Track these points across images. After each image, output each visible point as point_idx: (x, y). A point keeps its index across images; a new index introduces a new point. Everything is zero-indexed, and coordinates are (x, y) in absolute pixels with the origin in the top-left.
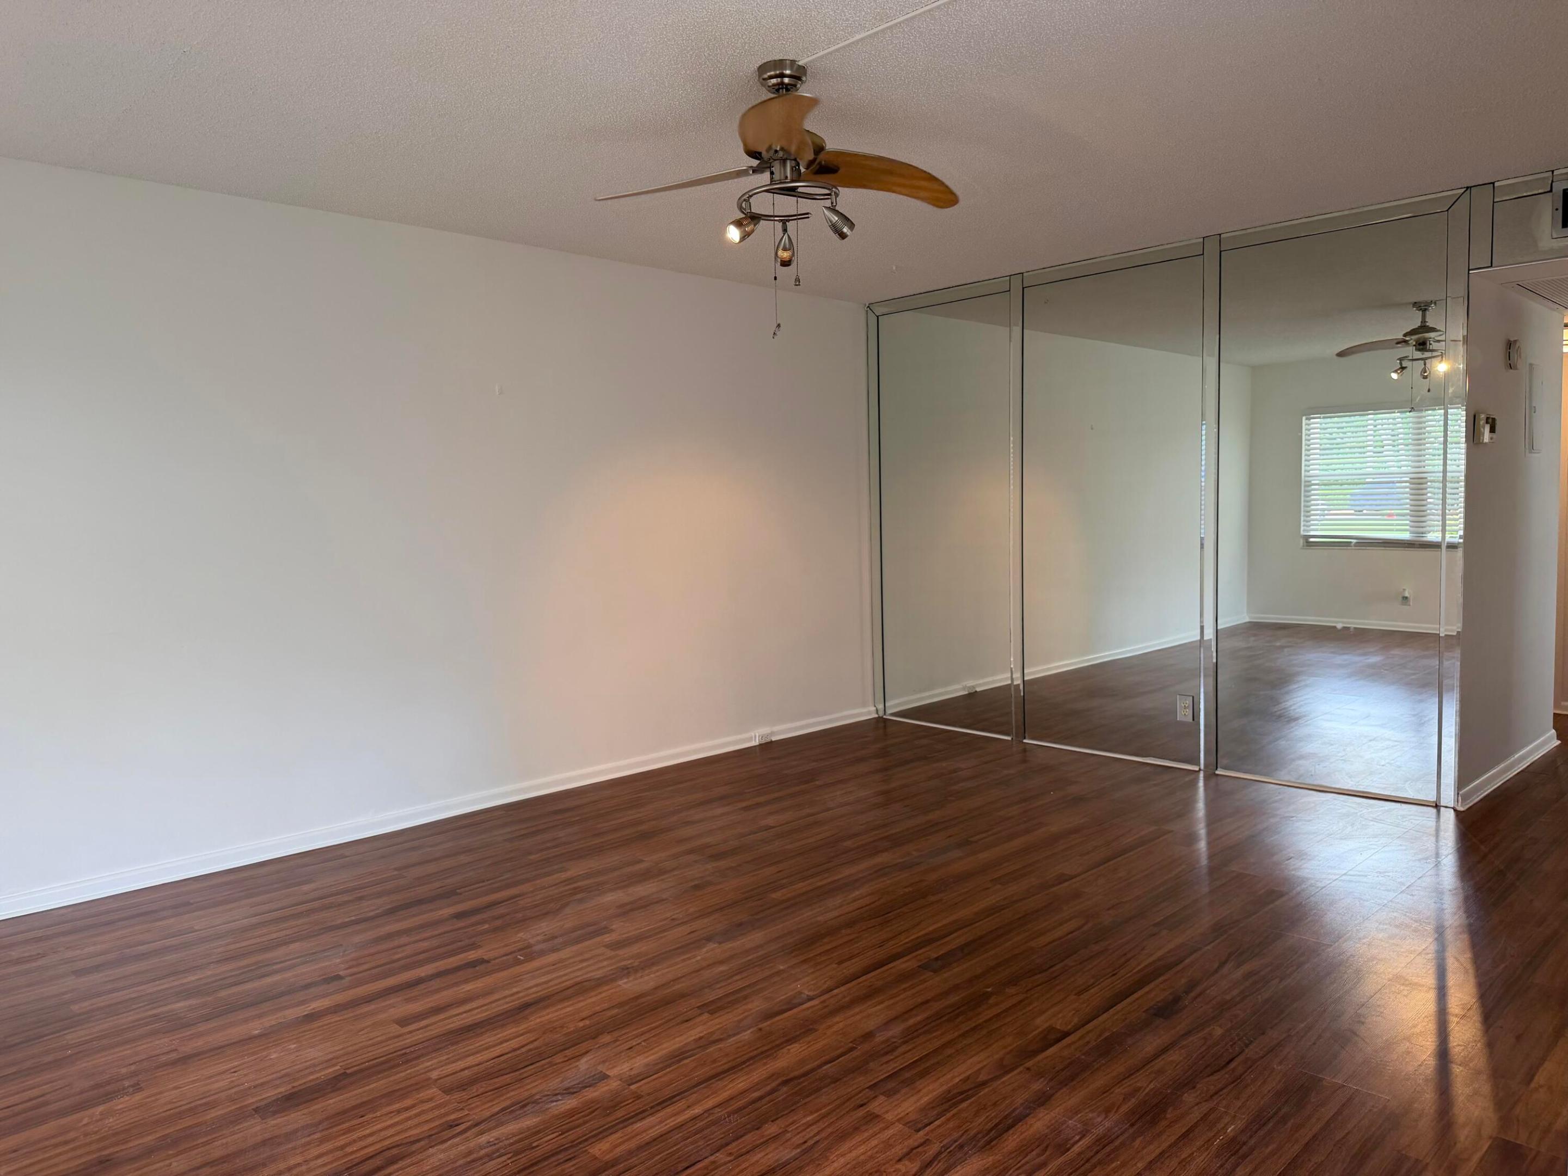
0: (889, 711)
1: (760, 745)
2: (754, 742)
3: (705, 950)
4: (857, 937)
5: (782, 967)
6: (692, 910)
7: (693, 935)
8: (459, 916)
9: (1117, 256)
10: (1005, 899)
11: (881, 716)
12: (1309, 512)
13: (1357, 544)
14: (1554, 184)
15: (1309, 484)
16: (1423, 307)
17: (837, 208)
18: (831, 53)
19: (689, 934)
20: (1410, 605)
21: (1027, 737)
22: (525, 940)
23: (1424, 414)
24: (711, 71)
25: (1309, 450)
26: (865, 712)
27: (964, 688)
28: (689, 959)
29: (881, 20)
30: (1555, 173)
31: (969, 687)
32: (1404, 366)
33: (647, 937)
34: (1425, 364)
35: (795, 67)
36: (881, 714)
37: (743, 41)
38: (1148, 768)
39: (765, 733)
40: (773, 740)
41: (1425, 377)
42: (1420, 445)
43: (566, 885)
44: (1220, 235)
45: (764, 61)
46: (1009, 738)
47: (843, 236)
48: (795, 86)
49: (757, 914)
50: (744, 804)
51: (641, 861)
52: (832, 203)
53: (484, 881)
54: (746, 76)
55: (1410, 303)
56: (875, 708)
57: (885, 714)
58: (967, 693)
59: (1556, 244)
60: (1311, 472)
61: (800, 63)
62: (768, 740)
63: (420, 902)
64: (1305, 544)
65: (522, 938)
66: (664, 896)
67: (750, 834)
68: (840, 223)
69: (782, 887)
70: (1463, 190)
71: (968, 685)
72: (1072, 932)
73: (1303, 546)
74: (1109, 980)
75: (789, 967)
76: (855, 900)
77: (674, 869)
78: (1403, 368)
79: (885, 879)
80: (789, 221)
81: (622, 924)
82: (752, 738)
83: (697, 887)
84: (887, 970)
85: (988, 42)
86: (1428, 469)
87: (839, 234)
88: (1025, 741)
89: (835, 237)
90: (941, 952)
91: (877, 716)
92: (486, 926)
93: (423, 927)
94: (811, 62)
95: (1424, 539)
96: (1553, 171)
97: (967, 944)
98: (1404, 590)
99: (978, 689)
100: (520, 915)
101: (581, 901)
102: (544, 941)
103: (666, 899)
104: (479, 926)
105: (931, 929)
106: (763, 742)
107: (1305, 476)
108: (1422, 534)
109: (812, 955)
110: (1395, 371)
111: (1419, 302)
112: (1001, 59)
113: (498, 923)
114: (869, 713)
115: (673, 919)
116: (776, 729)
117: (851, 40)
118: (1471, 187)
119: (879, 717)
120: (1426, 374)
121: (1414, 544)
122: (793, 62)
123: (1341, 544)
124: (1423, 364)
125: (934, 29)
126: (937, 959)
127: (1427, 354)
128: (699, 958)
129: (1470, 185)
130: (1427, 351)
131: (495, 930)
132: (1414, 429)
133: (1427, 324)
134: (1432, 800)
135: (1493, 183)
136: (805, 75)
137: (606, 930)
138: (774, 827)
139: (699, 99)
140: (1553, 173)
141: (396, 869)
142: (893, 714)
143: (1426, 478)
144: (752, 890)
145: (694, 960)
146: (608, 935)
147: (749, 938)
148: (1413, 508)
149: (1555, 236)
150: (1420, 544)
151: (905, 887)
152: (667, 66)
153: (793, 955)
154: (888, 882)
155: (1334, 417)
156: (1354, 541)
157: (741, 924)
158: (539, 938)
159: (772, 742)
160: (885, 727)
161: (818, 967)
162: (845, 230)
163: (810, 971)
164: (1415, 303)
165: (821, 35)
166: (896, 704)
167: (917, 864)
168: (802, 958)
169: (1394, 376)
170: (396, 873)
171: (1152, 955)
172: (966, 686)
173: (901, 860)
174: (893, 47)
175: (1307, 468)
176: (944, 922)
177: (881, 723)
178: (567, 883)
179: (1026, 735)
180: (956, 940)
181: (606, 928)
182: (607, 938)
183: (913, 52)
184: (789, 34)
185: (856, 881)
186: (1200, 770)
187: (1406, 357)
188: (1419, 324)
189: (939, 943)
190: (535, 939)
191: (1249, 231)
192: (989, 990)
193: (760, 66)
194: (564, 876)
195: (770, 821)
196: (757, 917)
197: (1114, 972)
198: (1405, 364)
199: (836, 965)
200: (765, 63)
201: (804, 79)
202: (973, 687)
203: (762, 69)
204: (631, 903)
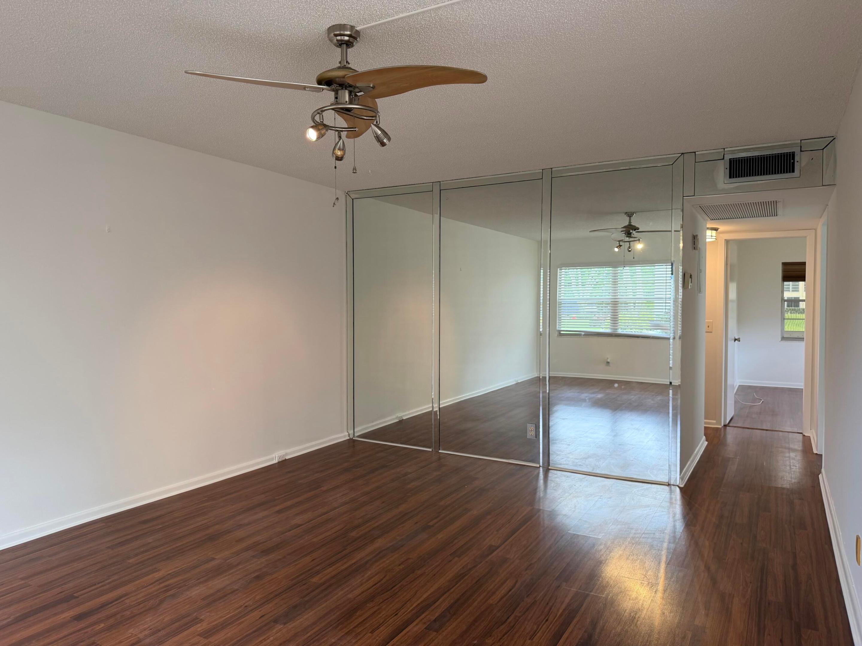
0: (356, 435)
1: (279, 462)
2: (274, 461)
3: (274, 631)
4: (379, 609)
5: (333, 640)
6: (258, 598)
7: (263, 619)
8: (79, 618)
9: (494, 176)
10: (463, 568)
11: (351, 438)
12: (560, 318)
13: (585, 335)
14: (725, 155)
15: (560, 304)
16: (630, 215)
17: (380, 125)
18: (379, 25)
19: (260, 618)
20: (610, 366)
21: (441, 449)
22: (136, 635)
23: (617, 269)
24: (295, 25)
25: (560, 286)
26: (342, 436)
27: (397, 418)
28: (265, 640)
29: (420, 6)
30: (726, 150)
31: (399, 417)
32: (621, 244)
33: (230, 624)
34: (630, 244)
35: (354, 31)
36: (351, 436)
37: (324, 7)
38: (512, 466)
39: (281, 454)
40: (287, 458)
41: (630, 251)
42: (615, 285)
43: (161, 583)
44: (552, 168)
45: (333, 24)
46: (430, 450)
47: (383, 144)
48: (352, 43)
49: (305, 596)
50: (277, 508)
51: (213, 559)
52: (377, 122)
53: (95, 585)
54: (318, 33)
55: (624, 213)
56: (348, 433)
57: (354, 437)
58: (398, 420)
59: (727, 186)
60: (561, 297)
61: (358, 29)
62: (284, 459)
63: (44, 608)
64: (559, 335)
65: (132, 634)
66: (236, 587)
67: (286, 532)
68: (382, 136)
69: (318, 573)
70: (680, 155)
71: (399, 416)
72: (510, 590)
73: (558, 336)
74: (545, 626)
75: (338, 639)
76: (370, 578)
77: (238, 564)
78: (620, 246)
79: (385, 559)
80: (342, 131)
81: (208, 614)
82: (273, 458)
83: (258, 578)
84: (406, 634)
85: (479, 32)
86: (619, 297)
87: (380, 143)
88: (440, 451)
89: (378, 145)
90: (437, 615)
91: (349, 438)
92: (102, 625)
93: (48, 631)
94: (364, 29)
95: (617, 332)
96: (724, 149)
97: (451, 607)
98: (608, 358)
99: (404, 418)
100: (128, 613)
101: (173, 596)
102: (151, 635)
103: (237, 590)
104: (96, 626)
105: (425, 596)
106: (280, 460)
107: (559, 299)
108: (616, 329)
109: (352, 627)
110: (617, 247)
111: (629, 213)
112: (481, 45)
113: (111, 621)
114: (345, 436)
115: (246, 606)
116: (288, 451)
117: (396, 17)
118: (684, 153)
119: (350, 439)
120: (630, 249)
121: (612, 335)
122: (352, 27)
123: (577, 335)
124: (629, 244)
125: (450, 18)
126: (435, 621)
127: (631, 239)
128: (272, 638)
129: (684, 152)
130: (632, 237)
131: (109, 629)
132: (613, 276)
133: (632, 224)
134: (666, 481)
135: (695, 152)
136: (359, 36)
137: (196, 621)
138: (302, 525)
139: (281, 45)
140: (724, 150)
141: (22, 579)
142: (359, 436)
143: (618, 301)
144: (298, 577)
145: (268, 641)
146: (199, 625)
147: (305, 617)
148: (612, 317)
149: (725, 182)
150: (615, 335)
151: (400, 565)
152: (266, 17)
153: (339, 628)
154: (388, 562)
155: (575, 269)
156: (583, 333)
157: (295, 607)
158: (147, 632)
159: (286, 460)
160: (354, 446)
161: (359, 638)
162: (385, 141)
163: (354, 641)
164: (626, 213)
165: (378, 10)
166: (361, 430)
167: (402, 546)
168: (346, 630)
169: (616, 250)
170: (23, 582)
171: (563, 602)
172: (398, 417)
173: (391, 544)
174: (420, 27)
175: (560, 295)
176: (432, 590)
177: (351, 443)
178: (161, 581)
179: (441, 448)
180: (443, 604)
181: (197, 618)
182: (200, 628)
183: (431, 32)
184: (357, 7)
185: (367, 562)
186: (540, 466)
187: (623, 240)
188: (628, 224)
189: (433, 607)
190: (143, 634)
191: (567, 168)
192: (476, 642)
193: (330, 27)
194: (157, 575)
195: (298, 520)
196: (306, 599)
197: (546, 618)
198: (621, 243)
199: (370, 634)
200: (334, 26)
201: (358, 39)
202: (402, 417)
203: (331, 29)
204: (212, 595)
